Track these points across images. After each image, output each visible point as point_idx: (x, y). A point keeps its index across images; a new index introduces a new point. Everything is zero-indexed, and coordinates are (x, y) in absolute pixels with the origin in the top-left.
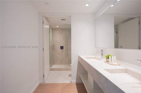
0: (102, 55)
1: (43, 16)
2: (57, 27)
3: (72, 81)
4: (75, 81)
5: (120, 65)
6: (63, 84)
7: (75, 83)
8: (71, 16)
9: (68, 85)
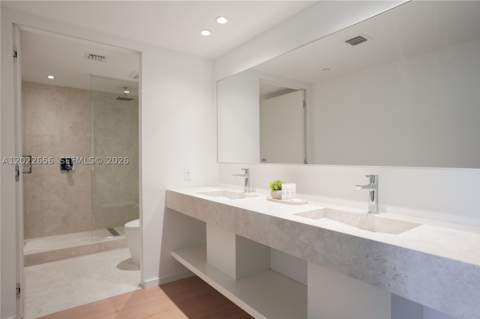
0: (246, 184)
1: (14, 24)
2: (51, 77)
3: (147, 281)
4: (157, 278)
5: (306, 203)
6: (113, 300)
7: (157, 284)
8: (140, 54)
9: (134, 297)
